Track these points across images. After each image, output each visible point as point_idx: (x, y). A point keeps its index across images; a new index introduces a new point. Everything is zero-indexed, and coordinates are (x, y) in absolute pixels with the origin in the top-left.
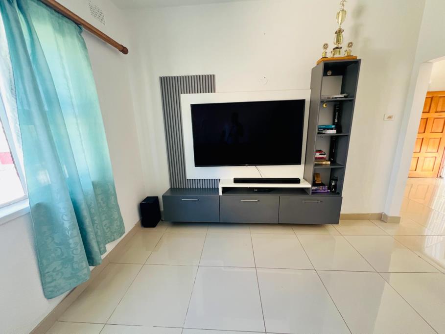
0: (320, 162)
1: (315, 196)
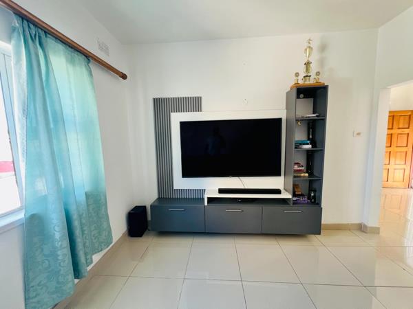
0: (299, 174)
1: (296, 207)
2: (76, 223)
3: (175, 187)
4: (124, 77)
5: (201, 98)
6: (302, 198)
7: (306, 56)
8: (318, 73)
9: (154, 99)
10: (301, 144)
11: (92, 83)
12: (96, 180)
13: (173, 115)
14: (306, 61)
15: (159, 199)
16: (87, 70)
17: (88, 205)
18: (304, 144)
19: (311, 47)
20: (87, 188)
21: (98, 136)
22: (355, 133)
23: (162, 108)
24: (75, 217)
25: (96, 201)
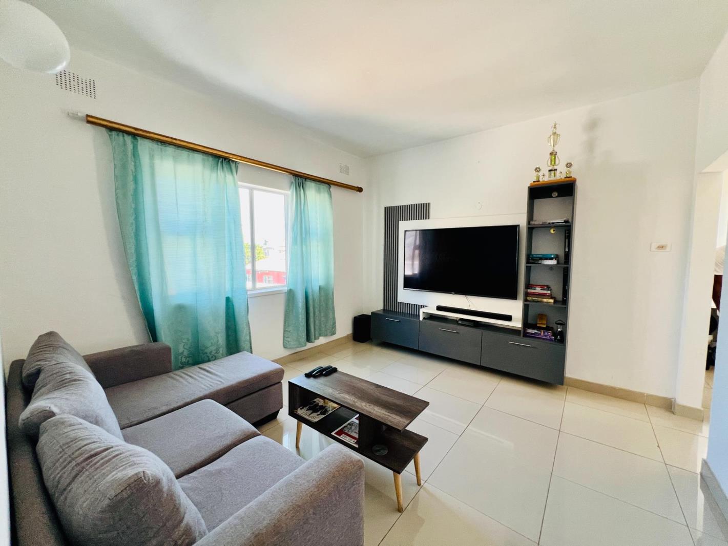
1: (528, 340)
2: (311, 302)
3: (399, 300)
4: (360, 190)
5: (429, 204)
6: (544, 333)
7: (551, 145)
8: (569, 165)
9: (385, 208)
10: (541, 259)
11: (331, 203)
12: (327, 278)
13: (401, 223)
14: (551, 151)
15: (384, 310)
16: (329, 194)
17: (320, 297)
18: (546, 259)
19: (557, 133)
20: (321, 283)
21: (332, 244)
22: (654, 246)
23: (393, 216)
24: (310, 298)
25: (326, 295)
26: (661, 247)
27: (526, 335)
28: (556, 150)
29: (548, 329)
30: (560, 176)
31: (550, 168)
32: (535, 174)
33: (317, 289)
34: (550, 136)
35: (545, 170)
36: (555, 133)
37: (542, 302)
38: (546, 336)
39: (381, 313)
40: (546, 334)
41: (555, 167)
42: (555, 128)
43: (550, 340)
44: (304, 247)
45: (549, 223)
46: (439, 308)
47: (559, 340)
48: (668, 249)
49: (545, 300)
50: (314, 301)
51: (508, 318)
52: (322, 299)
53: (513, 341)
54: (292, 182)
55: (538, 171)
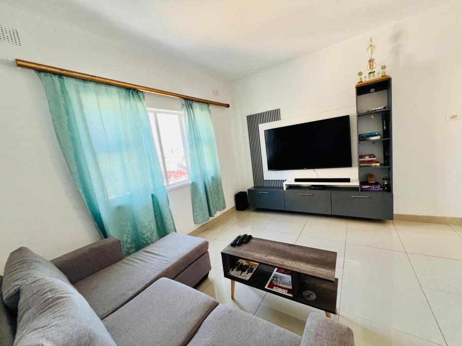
0: (369, 164)
1: (364, 193)
3: (265, 178)
4: (228, 106)
5: (279, 109)
6: (375, 186)
7: (369, 55)
8: (384, 67)
9: (247, 116)
10: (368, 136)
11: (211, 117)
12: (216, 170)
13: (260, 126)
14: (369, 59)
15: (255, 187)
17: (213, 184)
18: (372, 136)
19: (373, 44)
20: (213, 174)
22: (448, 117)
23: (253, 121)
24: (208, 186)
25: (217, 182)
26: (454, 117)
27: (362, 190)
28: (373, 57)
29: (377, 184)
30: (377, 76)
31: (370, 72)
32: (359, 77)
33: (210, 179)
34: (368, 48)
35: (366, 73)
36: (371, 45)
37: (371, 166)
38: (377, 189)
39: (253, 189)
40: (376, 187)
41: (373, 70)
42: (371, 41)
43: (380, 191)
44: (198, 150)
45: (373, 111)
46: (297, 180)
47: (386, 190)
48: (458, 118)
49: (373, 165)
50: (210, 187)
51: (348, 180)
52: (214, 185)
53: (353, 195)
54: (183, 105)
55: (361, 75)
